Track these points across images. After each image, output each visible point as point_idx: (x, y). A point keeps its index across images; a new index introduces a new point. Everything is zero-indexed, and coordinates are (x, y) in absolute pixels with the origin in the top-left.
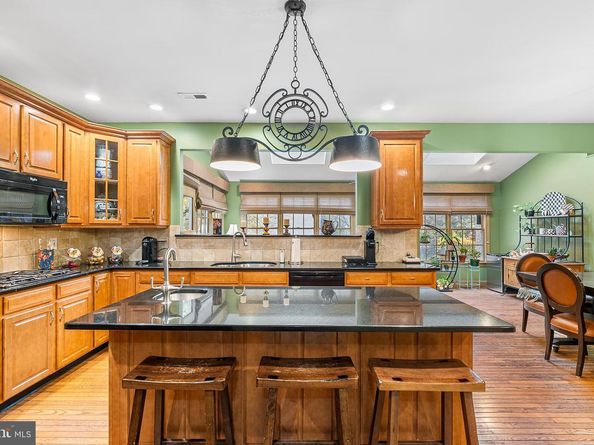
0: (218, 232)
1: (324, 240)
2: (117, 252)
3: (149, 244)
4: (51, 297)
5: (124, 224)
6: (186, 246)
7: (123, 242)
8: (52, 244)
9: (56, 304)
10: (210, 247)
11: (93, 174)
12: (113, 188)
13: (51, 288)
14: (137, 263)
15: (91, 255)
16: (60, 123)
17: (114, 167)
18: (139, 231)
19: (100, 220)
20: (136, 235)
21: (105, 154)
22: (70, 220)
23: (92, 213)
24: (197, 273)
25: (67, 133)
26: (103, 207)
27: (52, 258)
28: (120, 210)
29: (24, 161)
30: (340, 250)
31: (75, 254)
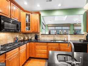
0: (50, 33)
1: (75, 35)
2: (30, 38)
3: (36, 36)
4: (18, 50)
5: (31, 32)
6: (43, 36)
7: (30, 36)
8: (18, 36)
9: (19, 52)
10: (48, 37)
11: (25, 21)
12: (29, 24)
13: (18, 48)
14: (34, 40)
15: (25, 38)
16: (19, 9)
17: (29, 20)
18: (34, 33)
19: (27, 31)
20: (33, 34)
21: (28, 17)
22: (21, 31)
23: (25, 29)
24: (49, 43)
25: (21, 11)
26: (27, 28)
27: (18, 39)
28: (31, 29)
29: (12, 16)
30: (79, 38)
31: (22, 38)
